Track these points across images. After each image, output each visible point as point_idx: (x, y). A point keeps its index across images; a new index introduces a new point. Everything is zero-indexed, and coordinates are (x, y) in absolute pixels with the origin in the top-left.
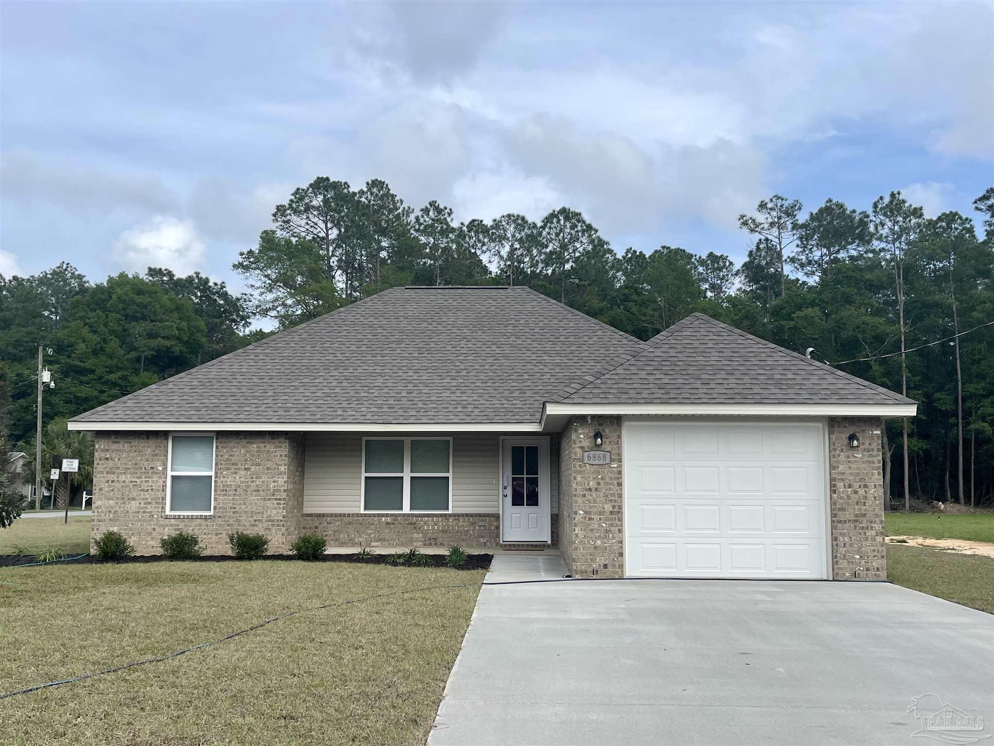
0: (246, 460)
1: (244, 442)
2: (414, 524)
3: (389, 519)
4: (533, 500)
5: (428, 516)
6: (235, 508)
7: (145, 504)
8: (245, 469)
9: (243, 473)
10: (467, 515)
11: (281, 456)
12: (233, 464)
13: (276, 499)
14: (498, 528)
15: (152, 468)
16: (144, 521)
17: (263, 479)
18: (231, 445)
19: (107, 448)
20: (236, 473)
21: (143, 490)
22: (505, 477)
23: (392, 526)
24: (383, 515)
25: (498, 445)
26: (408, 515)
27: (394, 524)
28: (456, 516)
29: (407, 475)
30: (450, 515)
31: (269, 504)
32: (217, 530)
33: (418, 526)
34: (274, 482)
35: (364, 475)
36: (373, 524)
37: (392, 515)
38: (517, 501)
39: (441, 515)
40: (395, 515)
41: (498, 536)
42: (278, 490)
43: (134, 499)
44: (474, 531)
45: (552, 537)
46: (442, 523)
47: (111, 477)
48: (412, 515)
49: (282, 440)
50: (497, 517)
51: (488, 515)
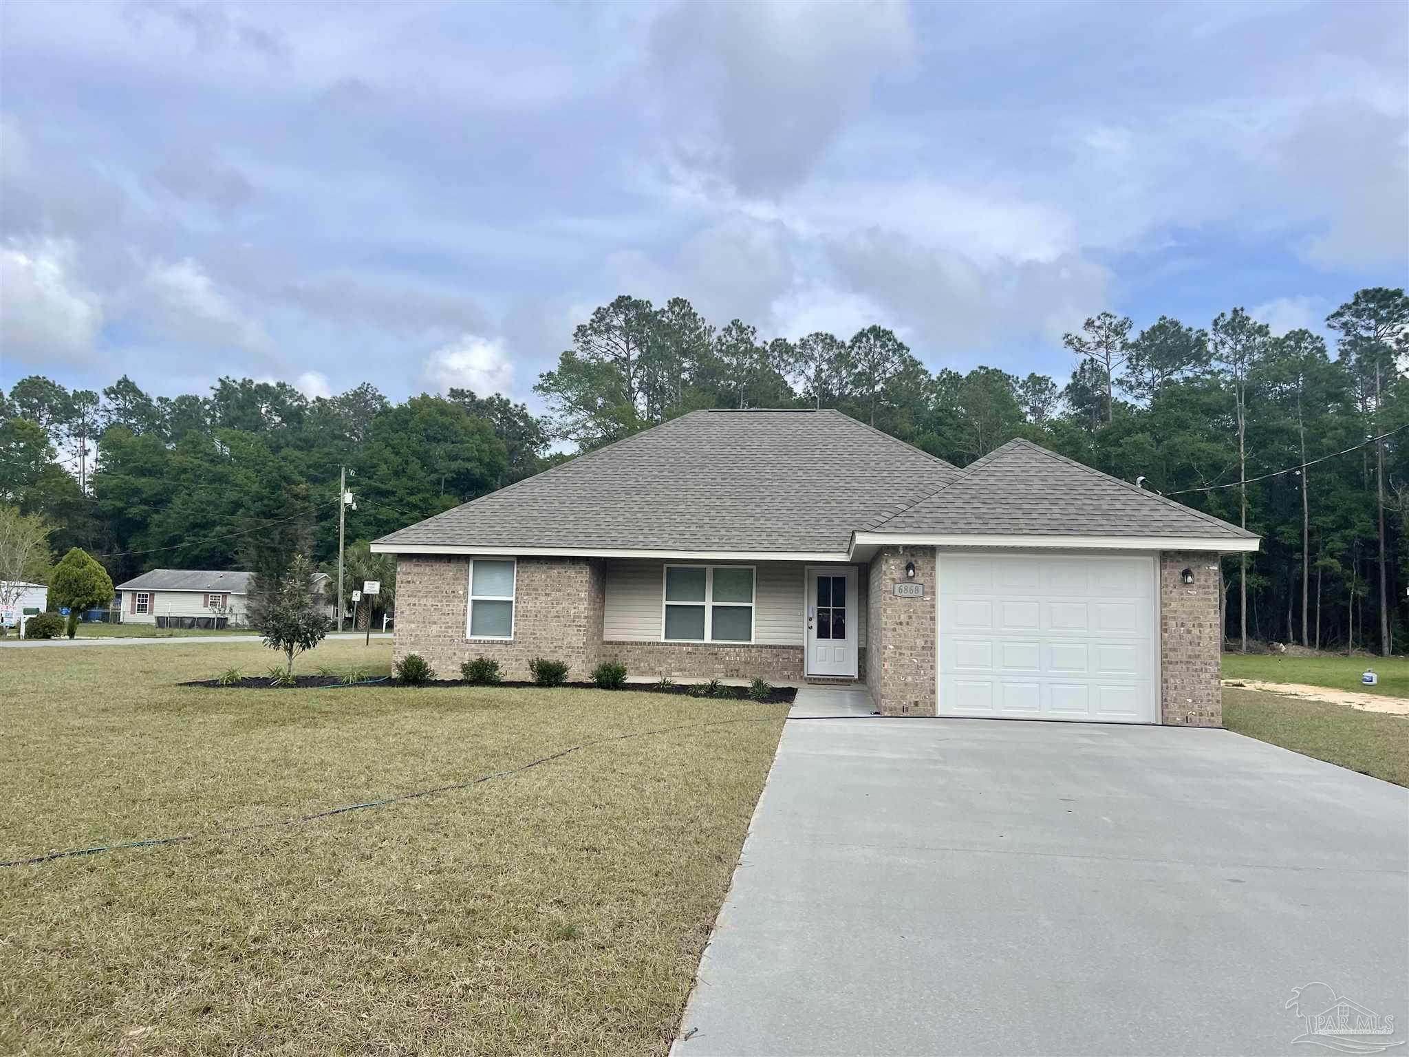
0: (547, 585)
1: (545, 567)
2: (716, 654)
3: (690, 649)
4: (840, 633)
5: (731, 646)
6: (535, 634)
7: (446, 628)
8: (546, 594)
9: (544, 598)
10: (771, 647)
11: (582, 582)
12: (534, 590)
13: (576, 626)
14: (802, 660)
15: (454, 592)
16: (445, 645)
17: (563, 605)
18: (532, 570)
19: (408, 571)
20: (536, 598)
21: (444, 614)
22: (810, 608)
23: (693, 656)
24: (684, 645)
25: (803, 575)
26: (710, 645)
27: (695, 654)
28: (760, 647)
29: (709, 604)
30: (753, 646)
31: (569, 630)
32: (517, 656)
33: (719, 656)
34: (575, 608)
35: (665, 603)
36: (673, 653)
37: (693, 644)
38: (823, 633)
39: (744, 646)
40: (696, 645)
41: (802, 669)
42: (579, 617)
43: (435, 623)
44: (777, 663)
45: (859, 672)
46: (744, 655)
47: (413, 600)
48: (714, 645)
49: (583, 565)
50: (801, 649)
51: (792, 647)
